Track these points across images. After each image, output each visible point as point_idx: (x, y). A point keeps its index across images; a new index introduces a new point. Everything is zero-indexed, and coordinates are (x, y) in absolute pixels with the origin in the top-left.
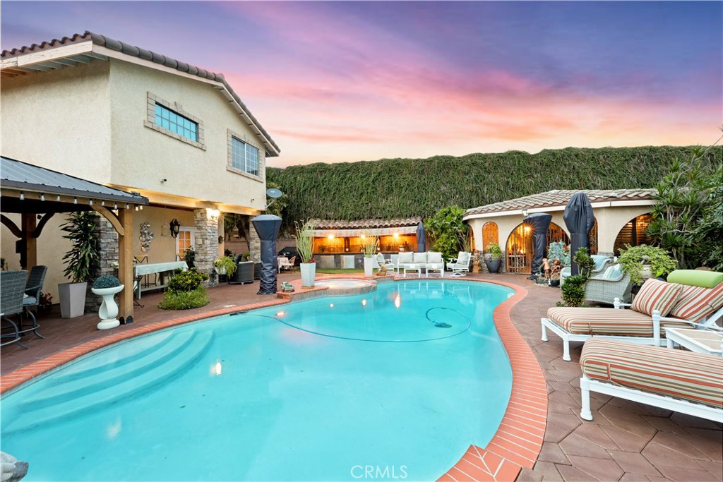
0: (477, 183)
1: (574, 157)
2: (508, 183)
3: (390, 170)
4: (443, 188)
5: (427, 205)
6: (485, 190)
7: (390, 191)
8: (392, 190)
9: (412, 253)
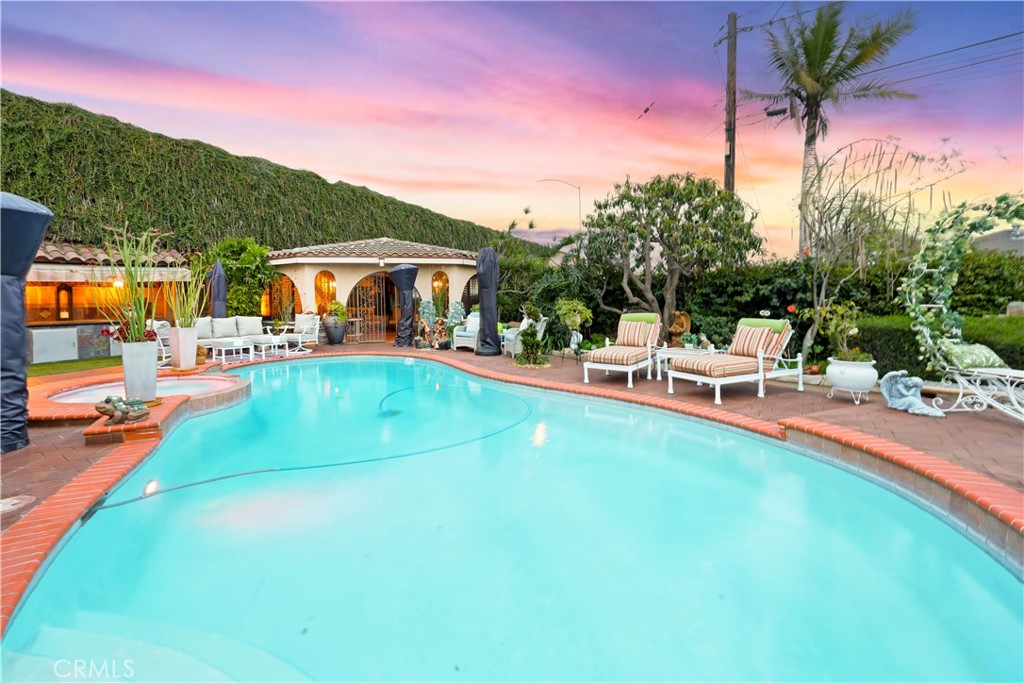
0: (270, 208)
1: (370, 200)
2: (310, 216)
3: (98, 137)
4: (216, 203)
5: (190, 230)
6: (281, 222)
7: (101, 185)
8: (107, 184)
9: (209, 318)
